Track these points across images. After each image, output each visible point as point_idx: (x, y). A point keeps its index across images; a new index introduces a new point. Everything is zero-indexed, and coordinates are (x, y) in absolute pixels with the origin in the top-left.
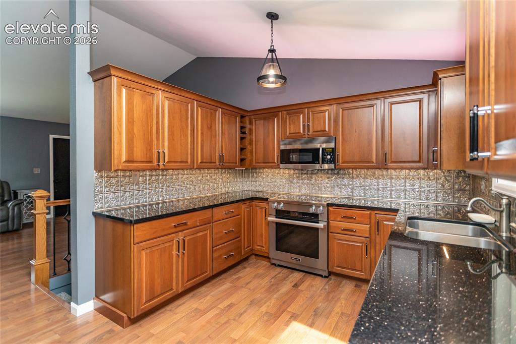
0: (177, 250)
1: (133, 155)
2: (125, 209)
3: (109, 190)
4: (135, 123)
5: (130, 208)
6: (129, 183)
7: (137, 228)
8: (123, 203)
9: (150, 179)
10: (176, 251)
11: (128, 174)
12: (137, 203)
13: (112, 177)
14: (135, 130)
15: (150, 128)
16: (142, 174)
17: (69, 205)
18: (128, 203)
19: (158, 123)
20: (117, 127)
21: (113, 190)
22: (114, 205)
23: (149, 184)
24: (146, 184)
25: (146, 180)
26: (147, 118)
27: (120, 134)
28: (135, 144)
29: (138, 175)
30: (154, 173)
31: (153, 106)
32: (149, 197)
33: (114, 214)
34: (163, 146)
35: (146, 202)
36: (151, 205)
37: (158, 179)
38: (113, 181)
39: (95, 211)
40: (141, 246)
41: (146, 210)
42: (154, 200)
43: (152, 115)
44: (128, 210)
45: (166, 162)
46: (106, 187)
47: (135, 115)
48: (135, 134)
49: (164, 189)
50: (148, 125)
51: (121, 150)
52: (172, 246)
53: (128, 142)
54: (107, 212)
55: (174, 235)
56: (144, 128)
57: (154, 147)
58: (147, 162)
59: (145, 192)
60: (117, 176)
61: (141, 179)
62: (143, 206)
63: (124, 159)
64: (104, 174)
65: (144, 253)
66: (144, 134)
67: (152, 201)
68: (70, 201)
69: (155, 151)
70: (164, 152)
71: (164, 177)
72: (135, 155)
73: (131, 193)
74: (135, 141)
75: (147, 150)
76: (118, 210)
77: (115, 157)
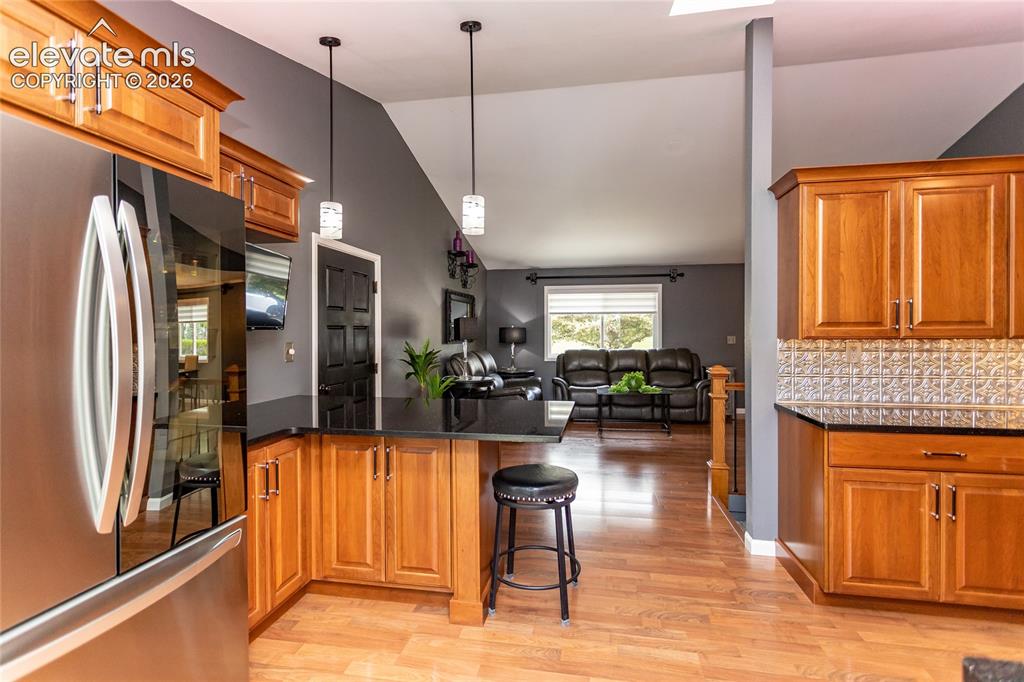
0: (934, 506)
1: (838, 313)
2: (831, 408)
3: (802, 372)
4: (842, 254)
5: (841, 408)
6: (840, 362)
7: (835, 440)
8: (827, 396)
9: (887, 358)
10: (931, 510)
11: (838, 345)
12: (858, 401)
13: (808, 350)
14: (842, 268)
15: (875, 260)
16: (867, 346)
17: (744, 392)
18: (838, 398)
19: (895, 247)
20: (809, 268)
21: (809, 372)
22: (810, 397)
23: (885, 367)
24: (878, 366)
25: (877, 358)
26: (870, 240)
27: (814, 277)
28: (842, 291)
29: (859, 349)
30: (897, 346)
31: (883, 216)
32: (885, 393)
33: (809, 413)
34: (910, 291)
35: (877, 401)
36: (891, 409)
37: (906, 359)
38: (810, 356)
39: (778, 402)
40: (842, 473)
41: (878, 418)
42: (897, 399)
43: (882, 234)
44: (838, 410)
45: (916, 322)
46: (796, 366)
47: (843, 241)
48: (842, 275)
49: (925, 381)
50: (871, 251)
51: (814, 304)
52: (920, 494)
53: (828, 289)
54: (798, 407)
55: (925, 474)
56: (861, 260)
57: (887, 294)
58: (869, 324)
59: (874, 381)
60: (817, 349)
61: (865, 356)
62: (869, 408)
63: (820, 320)
64: (793, 343)
65: (849, 488)
66: (862, 273)
67: (892, 402)
68: (743, 386)
69: (887, 304)
70: (912, 305)
71: (925, 354)
72: (842, 312)
73: (845, 380)
74: (842, 287)
75: (868, 302)
76: (818, 407)
77: (805, 316)
